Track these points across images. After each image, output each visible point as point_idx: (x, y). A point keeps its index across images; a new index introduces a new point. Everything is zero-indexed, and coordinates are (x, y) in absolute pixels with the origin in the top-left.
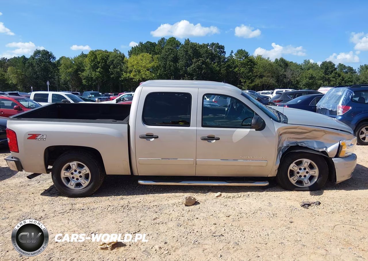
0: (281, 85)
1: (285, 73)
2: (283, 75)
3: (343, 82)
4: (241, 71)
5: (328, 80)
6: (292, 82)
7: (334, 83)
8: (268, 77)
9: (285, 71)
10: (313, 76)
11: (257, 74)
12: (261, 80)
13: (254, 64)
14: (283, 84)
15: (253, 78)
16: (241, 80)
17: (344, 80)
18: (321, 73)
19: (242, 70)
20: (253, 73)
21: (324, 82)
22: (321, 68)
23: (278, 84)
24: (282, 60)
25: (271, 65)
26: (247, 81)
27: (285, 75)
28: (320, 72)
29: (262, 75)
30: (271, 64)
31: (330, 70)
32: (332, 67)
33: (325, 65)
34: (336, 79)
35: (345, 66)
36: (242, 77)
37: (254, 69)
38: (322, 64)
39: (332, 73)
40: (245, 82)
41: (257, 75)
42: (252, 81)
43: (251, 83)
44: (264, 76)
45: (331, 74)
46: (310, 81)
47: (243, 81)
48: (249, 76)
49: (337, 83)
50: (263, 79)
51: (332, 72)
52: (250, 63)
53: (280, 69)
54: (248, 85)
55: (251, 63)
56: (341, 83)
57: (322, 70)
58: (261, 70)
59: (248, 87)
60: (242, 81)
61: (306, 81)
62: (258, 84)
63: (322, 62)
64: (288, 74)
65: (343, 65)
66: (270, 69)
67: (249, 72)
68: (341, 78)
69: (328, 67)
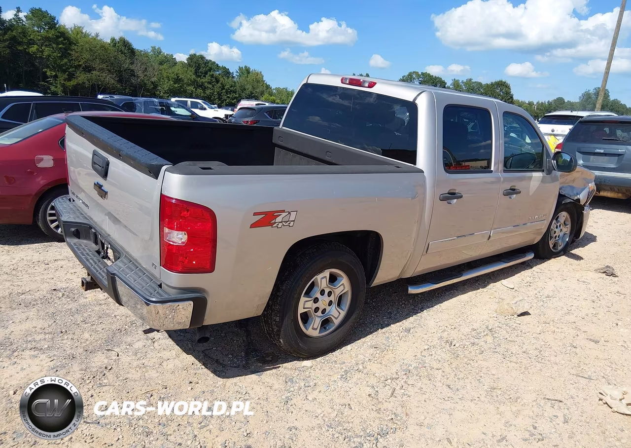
0: (126, 89)
1: (132, 67)
2: (129, 70)
3: (224, 91)
4: (46, 54)
5: (201, 86)
6: (145, 84)
7: (210, 93)
8: (101, 70)
9: (132, 63)
10: (180, 77)
11: (80, 63)
12: (89, 75)
13: (71, 43)
14: (131, 86)
15: (71, 70)
16: (46, 72)
17: (224, 89)
18: (191, 73)
19: (47, 51)
20: (70, 61)
21: (196, 90)
22: (189, 65)
23: (122, 86)
24: (124, 42)
25: (105, 49)
26: (59, 74)
27: (132, 71)
28: (188, 72)
29: (89, 67)
30: (103, 47)
31: (202, 70)
32: (205, 65)
33: (195, 60)
34: (213, 86)
35: (217, 65)
36: (48, 67)
37: (71, 52)
38: (189, 58)
39: (207, 76)
40: (56, 77)
41: (80, 66)
42: (71, 77)
43: (69, 80)
44: (94, 69)
45: (205, 76)
46: (176, 86)
47: (51, 74)
48: (63, 65)
49: (216, 93)
50: (92, 74)
51: (206, 73)
52: (62, 39)
53: (121, 57)
54: (63, 83)
55: (64, 40)
56: (221, 93)
57: (190, 69)
58: (86, 56)
59: (62, 86)
60: (48, 73)
61: (168, 84)
62: (84, 83)
63: (190, 55)
64: (137, 68)
65: (215, 63)
66: (104, 56)
67: (61, 58)
68: (219, 85)
69: (199, 65)
